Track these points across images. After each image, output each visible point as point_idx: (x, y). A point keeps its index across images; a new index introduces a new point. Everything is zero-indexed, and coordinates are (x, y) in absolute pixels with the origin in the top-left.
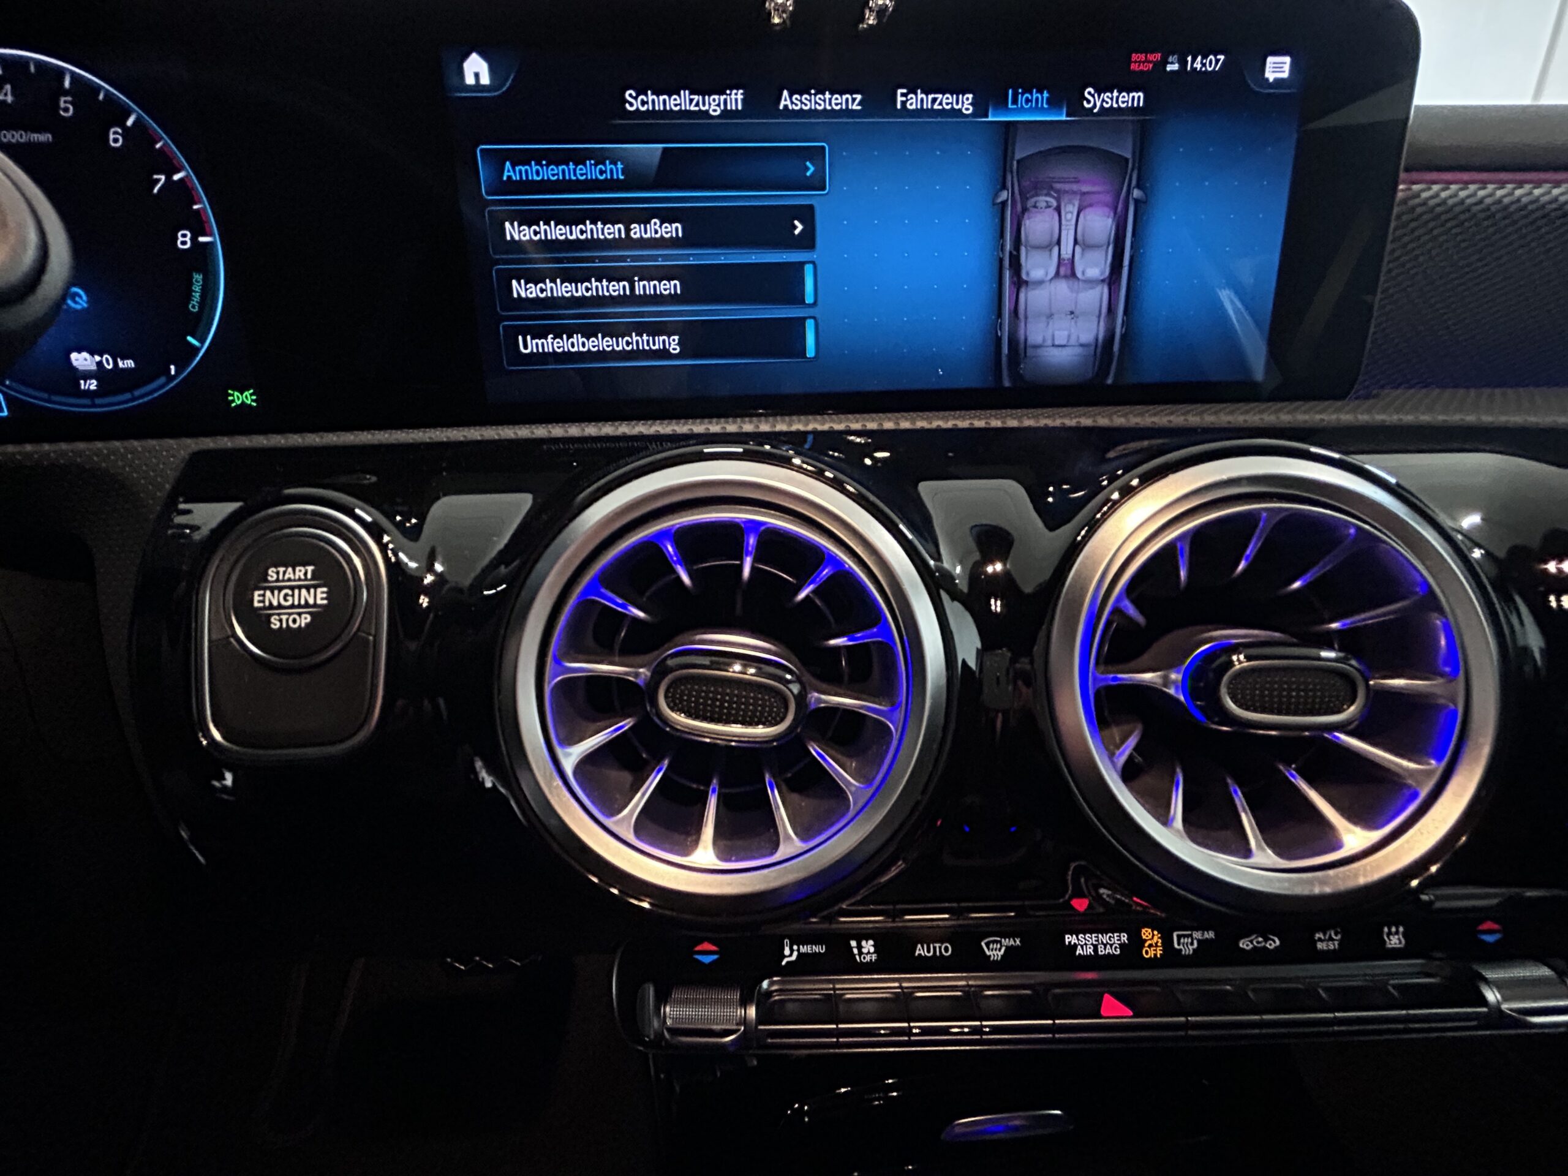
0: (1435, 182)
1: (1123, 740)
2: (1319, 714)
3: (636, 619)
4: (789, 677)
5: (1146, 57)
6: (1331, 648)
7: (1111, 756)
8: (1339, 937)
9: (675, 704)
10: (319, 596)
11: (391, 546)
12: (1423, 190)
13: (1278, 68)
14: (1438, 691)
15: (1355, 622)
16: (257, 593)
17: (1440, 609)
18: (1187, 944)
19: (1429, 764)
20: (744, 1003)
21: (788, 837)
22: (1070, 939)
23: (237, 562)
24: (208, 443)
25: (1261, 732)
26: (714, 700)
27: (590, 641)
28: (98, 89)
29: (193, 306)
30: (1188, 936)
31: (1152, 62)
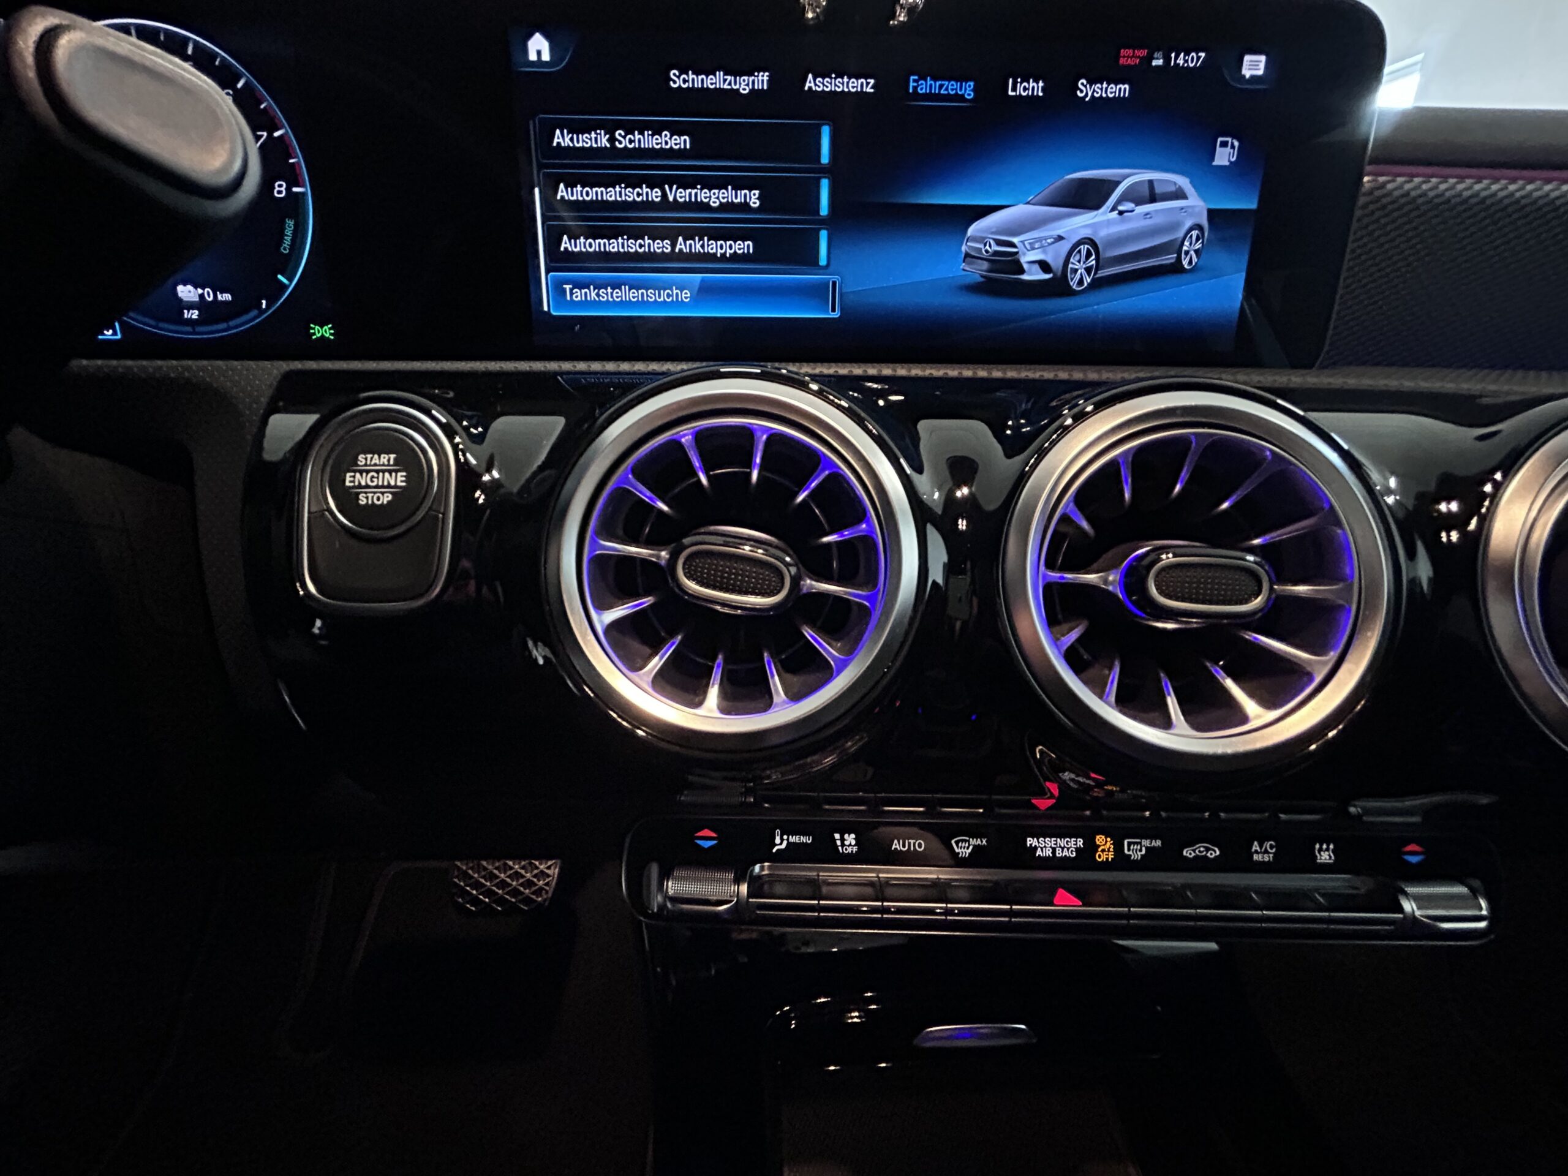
0: (1398, 175)
1: (1071, 630)
2: (1230, 604)
3: (661, 511)
4: (788, 559)
5: (1133, 52)
6: (1253, 554)
7: (1058, 645)
8: (1274, 850)
9: (691, 575)
10: (399, 479)
11: (461, 447)
12: (1389, 182)
13: (1254, 66)
15: (1272, 538)
16: (348, 475)
17: (1338, 523)
18: (1136, 850)
19: (1323, 656)
20: (737, 881)
21: (781, 700)
22: (1031, 841)
23: (332, 449)
24: (297, 365)
27: (619, 527)
28: (215, 55)
29: (285, 249)
30: (1137, 843)
31: (1139, 57)
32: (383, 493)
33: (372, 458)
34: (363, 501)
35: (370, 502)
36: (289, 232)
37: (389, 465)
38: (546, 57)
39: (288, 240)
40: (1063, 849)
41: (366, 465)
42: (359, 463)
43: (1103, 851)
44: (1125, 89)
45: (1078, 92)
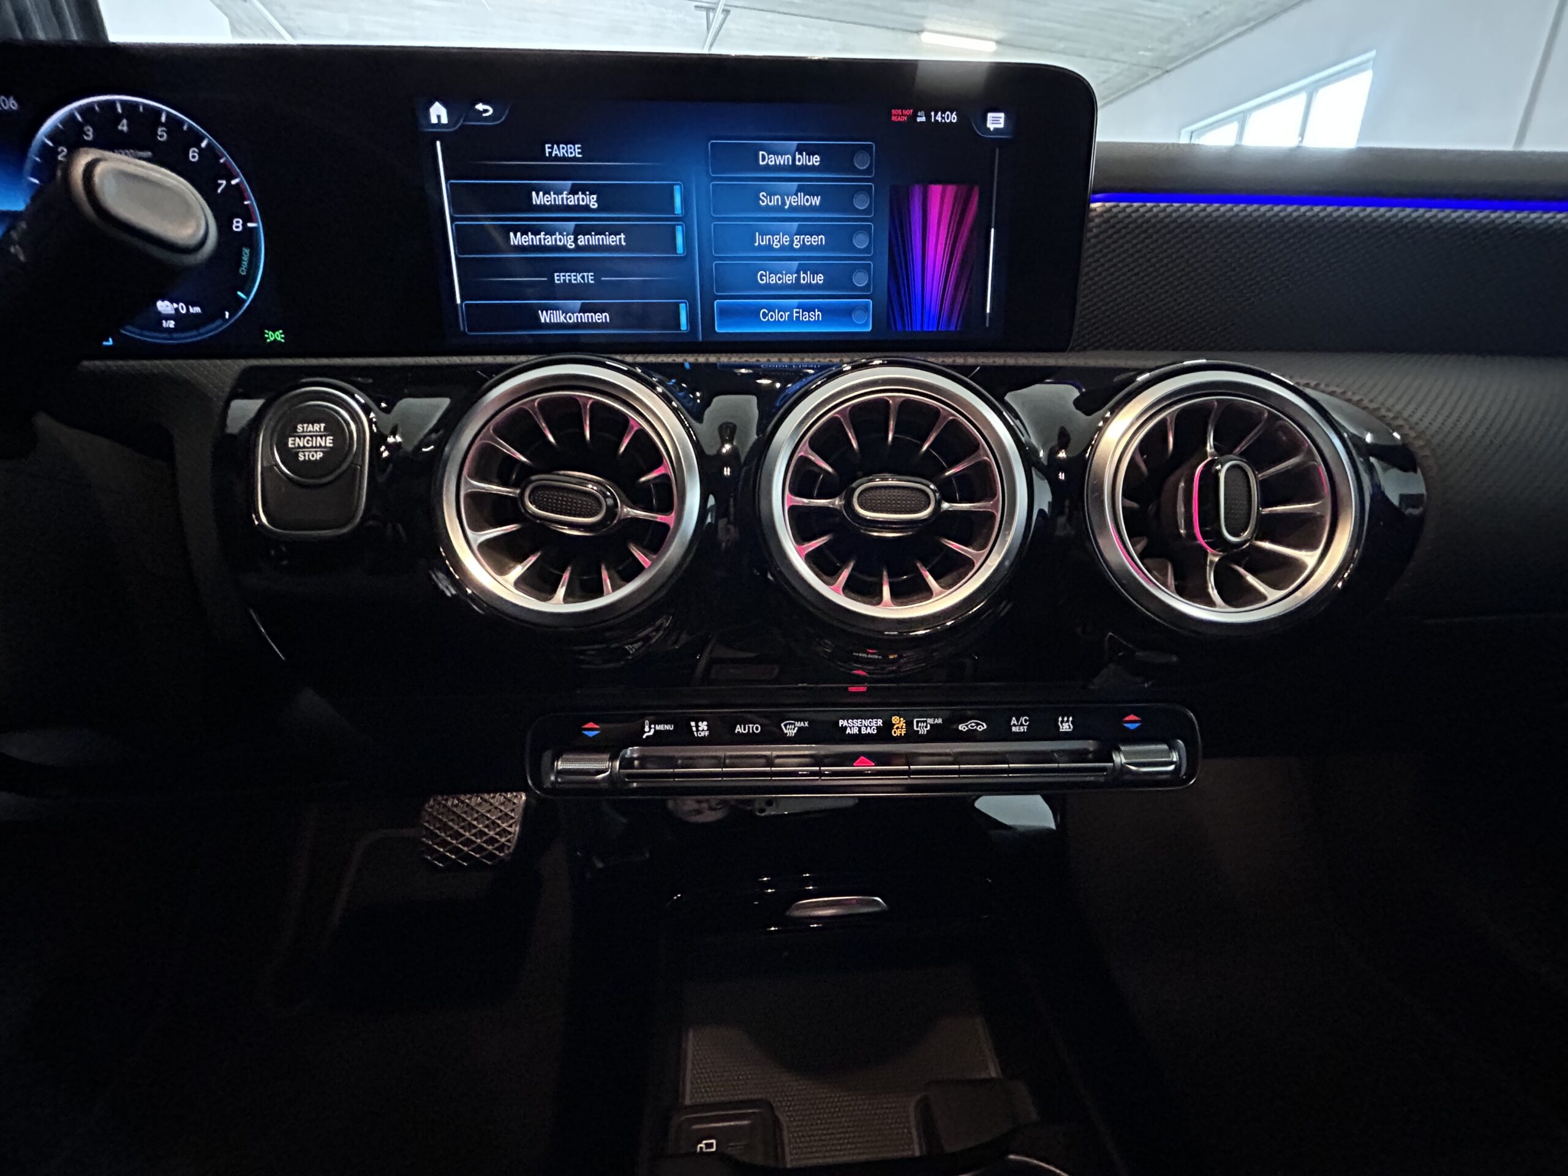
5: (902, 112)
8: (1028, 723)
9: (535, 503)
10: (328, 441)
11: (374, 420)
13: (996, 121)
14: (983, 508)
16: (290, 439)
18: (922, 728)
19: (981, 551)
20: (612, 759)
21: (609, 590)
22: (842, 723)
23: (279, 420)
24: (255, 362)
28: (182, 122)
29: (243, 271)
30: (924, 722)
31: (906, 115)
32: (316, 452)
33: (307, 427)
34: (301, 458)
35: (307, 458)
36: (245, 258)
37: (320, 431)
38: (445, 120)
39: (245, 264)
40: (867, 727)
41: (303, 432)
42: (298, 431)
43: (898, 728)
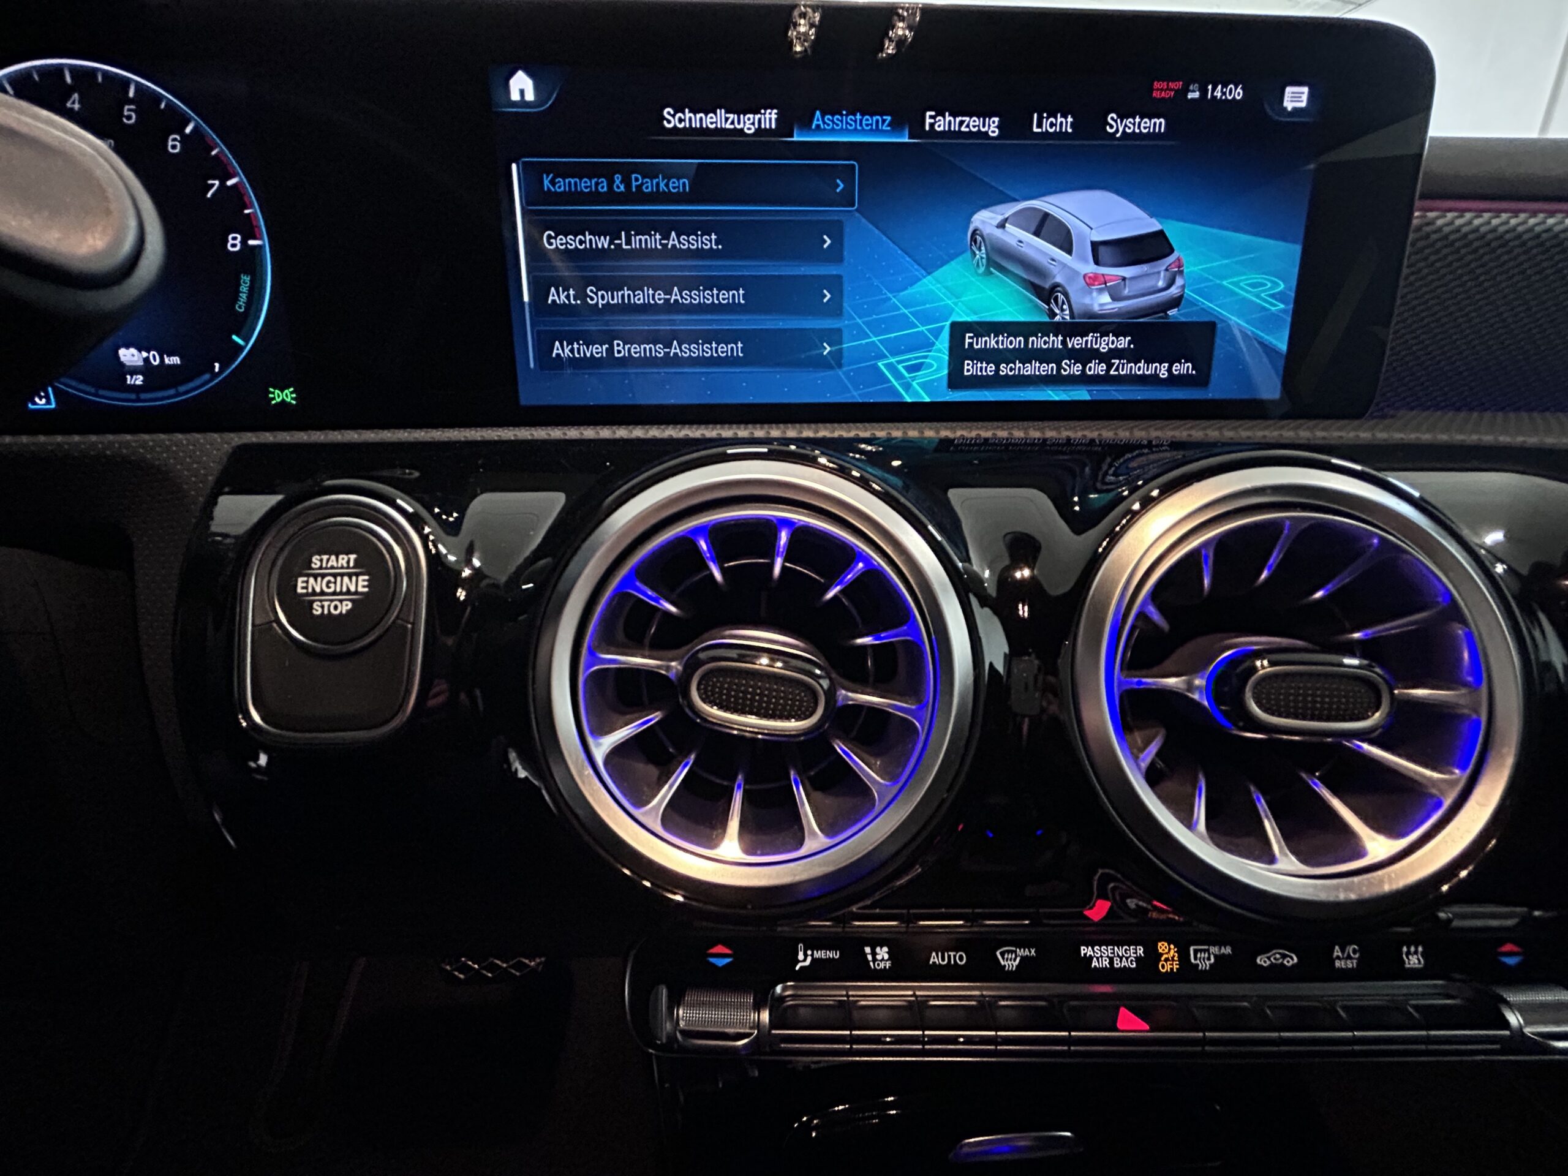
0: (1450, 210)
1: (1147, 743)
2: (1344, 720)
3: (667, 613)
4: (818, 672)
5: (1168, 85)
6: (1353, 655)
7: (1136, 759)
8: (1358, 955)
9: (708, 697)
10: (361, 583)
11: (431, 537)
12: (1437, 218)
13: (1296, 97)
14: (1462, 702)
15: (1379, 632)
16: (300, 579)
17: (1463, 621)
18: (1203, 959)
19: (1453, 773)
20: (758, 1007)
21: (814, 834)
22: (1085, 951)
23: (282, 549)
24: (250, 438)
25: (1285, 737)
26: (745, 692)
27: (620, 635)
28: (159, 98)
29: (240, 307)
30: (1205, 951)
31: (1174, 90)
32: (341, 601)
33: (328, 560)
34: (317, 611)
35: (326, 612)
36: (244, 288)
37: (348, 567)
38: (530, 96)
39: (244, 297)
41: (321, 568)
42: (313, 566)
44: (1160, 124)
45: (1108, 128)
